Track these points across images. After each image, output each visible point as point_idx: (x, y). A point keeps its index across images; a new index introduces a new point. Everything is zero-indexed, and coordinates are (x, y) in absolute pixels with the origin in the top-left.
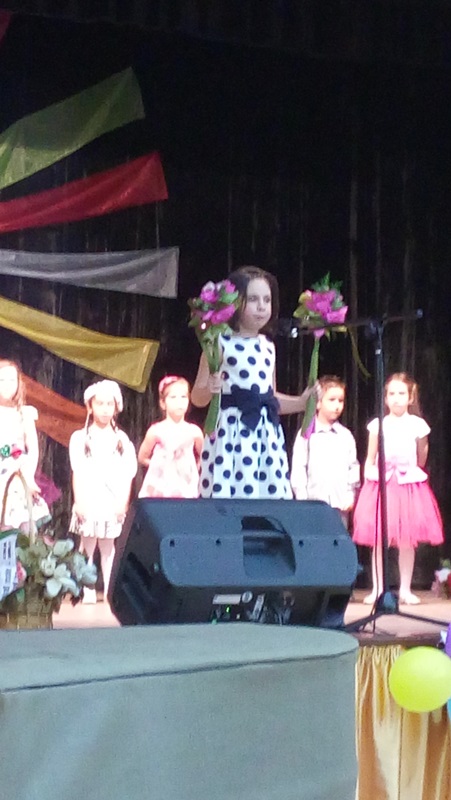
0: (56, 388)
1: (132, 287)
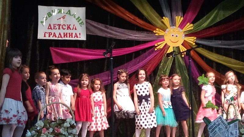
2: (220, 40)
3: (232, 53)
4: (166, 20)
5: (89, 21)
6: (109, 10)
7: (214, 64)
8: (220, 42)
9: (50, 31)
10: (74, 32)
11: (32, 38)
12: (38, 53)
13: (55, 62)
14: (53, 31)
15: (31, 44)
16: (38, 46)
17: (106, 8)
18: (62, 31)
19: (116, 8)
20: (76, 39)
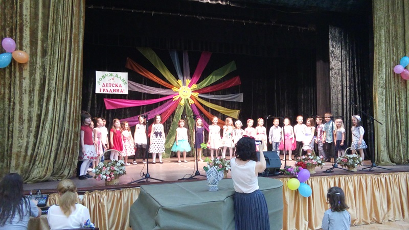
0: (222, 119)
1: (235, 100)
2: (213, 94)
3: (221, 103)
4: (180, 82)
5: (130, 81)
6: (144, 75)
7: (210, 109)
8: (213, 96)
9: (104, 88)
10: (120, 88)
11: (91, 92)
12: (96, 102)
13: (107, 108)
14: (106, 88)
15: (91, 96)
16: (96, 98)
17: (141, 73)
18: (112, 88)
19: (148, 73)
20: (121, 93)
